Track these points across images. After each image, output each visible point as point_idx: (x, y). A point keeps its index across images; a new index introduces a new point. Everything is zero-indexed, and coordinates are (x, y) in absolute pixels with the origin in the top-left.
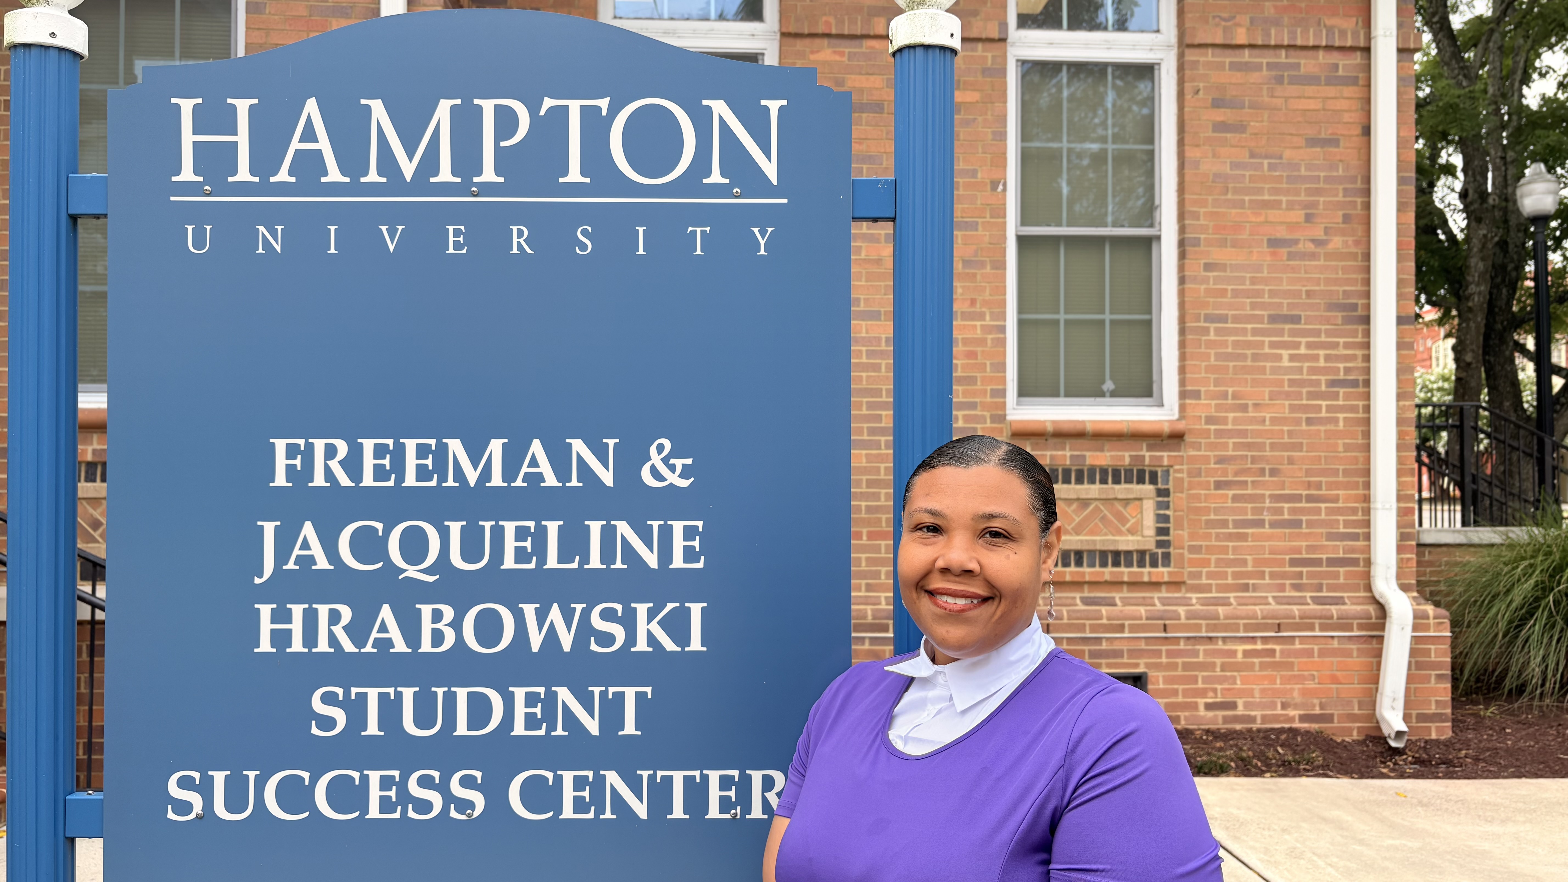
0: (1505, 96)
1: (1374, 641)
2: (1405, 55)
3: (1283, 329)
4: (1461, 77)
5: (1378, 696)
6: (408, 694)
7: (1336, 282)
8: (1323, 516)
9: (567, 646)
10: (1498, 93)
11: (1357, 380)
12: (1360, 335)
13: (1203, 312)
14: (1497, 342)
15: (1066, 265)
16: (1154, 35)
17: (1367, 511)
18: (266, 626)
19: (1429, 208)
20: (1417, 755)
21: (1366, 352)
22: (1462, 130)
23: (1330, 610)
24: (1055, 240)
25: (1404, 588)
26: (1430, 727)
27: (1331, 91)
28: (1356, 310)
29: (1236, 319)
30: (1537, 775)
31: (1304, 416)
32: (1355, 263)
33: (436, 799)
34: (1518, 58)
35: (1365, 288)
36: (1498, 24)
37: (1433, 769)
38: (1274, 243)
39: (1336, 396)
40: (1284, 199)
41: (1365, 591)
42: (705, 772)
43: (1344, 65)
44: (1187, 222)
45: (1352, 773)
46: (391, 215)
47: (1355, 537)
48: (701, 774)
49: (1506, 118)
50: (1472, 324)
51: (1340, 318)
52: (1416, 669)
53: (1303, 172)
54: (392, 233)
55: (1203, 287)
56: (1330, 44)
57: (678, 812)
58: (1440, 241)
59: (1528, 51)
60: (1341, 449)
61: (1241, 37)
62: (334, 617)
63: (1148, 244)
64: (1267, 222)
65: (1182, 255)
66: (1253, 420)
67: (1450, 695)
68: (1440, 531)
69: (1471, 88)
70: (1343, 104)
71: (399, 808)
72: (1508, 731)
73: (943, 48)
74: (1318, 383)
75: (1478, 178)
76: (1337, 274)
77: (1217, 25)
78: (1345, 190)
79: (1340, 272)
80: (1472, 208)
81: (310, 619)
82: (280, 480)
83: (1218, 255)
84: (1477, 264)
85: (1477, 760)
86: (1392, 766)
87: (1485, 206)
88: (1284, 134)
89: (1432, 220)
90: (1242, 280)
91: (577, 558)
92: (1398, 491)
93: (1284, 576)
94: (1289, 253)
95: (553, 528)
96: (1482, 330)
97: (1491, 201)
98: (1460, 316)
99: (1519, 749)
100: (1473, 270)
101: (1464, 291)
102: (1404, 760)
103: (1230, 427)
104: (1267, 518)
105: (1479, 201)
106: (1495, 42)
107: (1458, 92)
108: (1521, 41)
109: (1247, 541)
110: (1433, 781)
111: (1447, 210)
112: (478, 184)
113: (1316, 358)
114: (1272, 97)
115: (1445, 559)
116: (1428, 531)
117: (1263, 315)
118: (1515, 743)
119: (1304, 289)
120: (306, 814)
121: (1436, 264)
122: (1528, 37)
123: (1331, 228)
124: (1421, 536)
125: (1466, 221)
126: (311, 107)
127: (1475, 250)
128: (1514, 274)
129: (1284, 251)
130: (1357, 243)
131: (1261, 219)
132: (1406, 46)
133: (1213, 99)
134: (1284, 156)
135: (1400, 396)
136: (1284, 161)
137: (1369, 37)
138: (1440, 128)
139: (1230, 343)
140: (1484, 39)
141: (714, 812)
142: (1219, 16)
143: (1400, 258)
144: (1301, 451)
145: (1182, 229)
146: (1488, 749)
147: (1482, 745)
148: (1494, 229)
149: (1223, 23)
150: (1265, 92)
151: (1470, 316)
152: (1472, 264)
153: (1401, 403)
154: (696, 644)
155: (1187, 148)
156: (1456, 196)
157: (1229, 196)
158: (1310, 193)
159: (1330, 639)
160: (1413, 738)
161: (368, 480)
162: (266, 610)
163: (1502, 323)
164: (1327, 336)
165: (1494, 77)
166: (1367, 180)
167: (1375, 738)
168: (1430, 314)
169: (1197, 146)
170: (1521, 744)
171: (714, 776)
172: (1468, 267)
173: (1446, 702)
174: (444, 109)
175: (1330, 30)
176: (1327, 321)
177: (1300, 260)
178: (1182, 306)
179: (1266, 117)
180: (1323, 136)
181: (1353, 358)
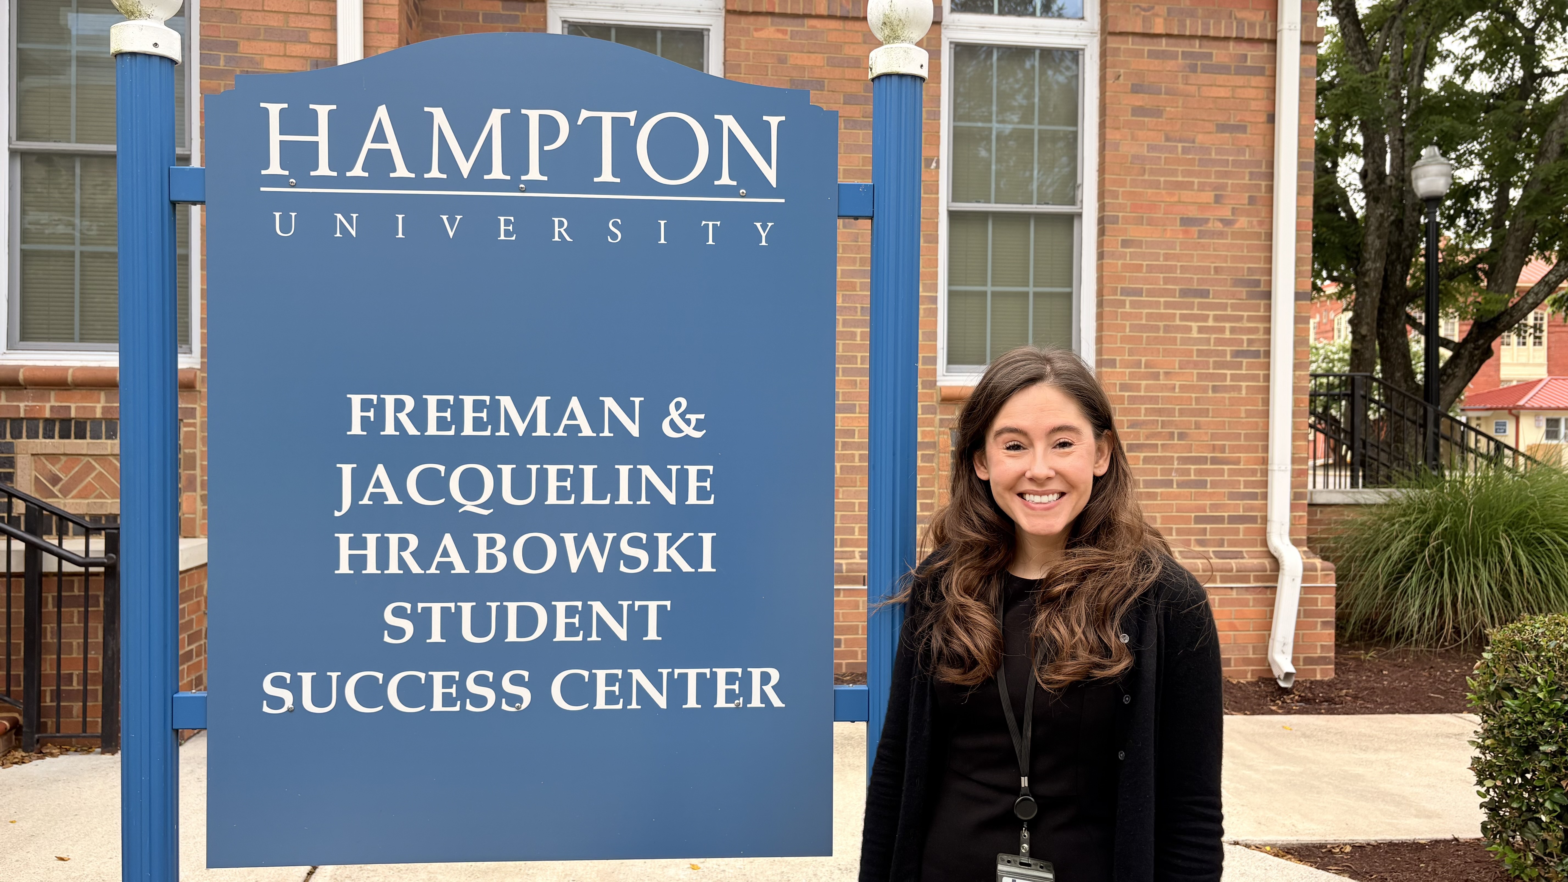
0: (1404, 80)
1: (1269, 591)
2: (1308, 48)
3: (1193, 302)
4: (1364, 62)
5: (1271, 641)
6: (467, 608)
7: (1242, 259)
8: (1226, 477)
9: (600, 568)
10: (1398, 78)
11: (1259, 351)
12: (1262, 310)
13: (1119, 286)
14: (1391, 315)
15: (993, 240)
16: (1079, 22)
17: (1265, 473)
18: (345, 552)
19: (1331, 187)
20: (1303, 694)
21: (1267, 325)
22: (1364, 114)
23: (1230, 563)
24: (984, 216)
25: (1296, 543)
26: (1315, 670)
27: (1240, 80)
28: (1259, 286)
29: (1150, 293)
30: (1408, 712)
31: (1211, 384)
32: (1258, 242)
33: (490, 695)
34: (1418, 44)
35: (1267, 266)
36: (1400, 11)
37: (1317, 707)
38: (1186, 222)
39: (1239, 366)
40: (1196, 180)
41: (1262, 546)
42: (714, 670)
43: (1252, 56)
44: (1106, 201)
45: (1245, 710)
46: (451, 206)
47: (1254, 496)
48: (711, 671)
49: (1405, 101)
50: (1368, 299)
51: (1244, 293)
52: (1305, 617)
53: (1213, 156)
54: (452, 222)
55: (1120, 262)
56: (1239, 35)
57: (692, 702)
58: (1342, 218)
59: (1429, 37)
60: (1243, 415)
61: (1159, 27)
62: (403, 545)
63: (1070, 221)
64: (1180, 202)
65: (1101, 232)
66: (1163, 388)
67: (1334, 640)
68: (1331, 492)
69: (1373, 73)
70: (1251, 93)
71: (459, 702)
72: (1384, 672)
73: (914, 77)
74: (1224, 353)
75: (1377, 159)
76: (1243, 251)
77: (1137, 14)
78: (1251, 173)
79: (1245, 251)
80: (1371, 188)
81: (383, 548)
82: (356, 429)
83: (1134, 232)
84: (1374, 242)
85: (1356, 698)
86: (1280, 703)
87: (1383, 186)
88: (1197, 119)
89: (1334, 199)
90: (1156, 257)
91: (609, 495)
92: (1293, 454)
93: (1190, 532)
94: (1200, 232)
95: (588, 471)
96: (1377, 304)
97: (1388, 182)
98: (1356, 289)
99: (1394, 688)
100: (1370, 247)
101: (1361, 268)
102: (1292, 699)
103: (1142, 394)
104: (1175, 479)
105: (1377, 182)
106: (1397, 29)
107: (1359, 77)
108: (1422, 27)
109: (1156, 500)
110: (1316, 716)
111: (1347, 189)
112: (525, 182)
113: (1222, 330)
114: (1186, 84)
115: (1335, 518)
116: (1321, 492)
117: (1175, 289)
118: (1390, 683)
119: (1213, 265)
120: (381, 708)
121: (1337, 240)
122: (1429, 24)
123: (1237, 209)
124: (1314, 497)
125: (1365, 201)
126: (382, 113)
127: (1372, 228)
128: (1408, 251)
129: (1195, 229)
130: (1261, 223)
131: (1175, 199)
132: (1310, 40)
133: (1132, 85)
134: (1197, 141)
135: (1297, 366)
136: (1196, 145)
137: (1275, 30)
138: (1344, 111)
139: (1144, 316)
140: (1386, 25)
141: (721, 702)
142: (1139, 6)
143: (1299, 239)
144: (1207, 417)
145: (1102, 208)
146: (1366, 689)
147: (1361, 685)
148: (1390, 209)
149: (1143, 13)
150: (1180, 80)
151: (1366, 291)
152: (1370, 242)
153: (1297, 373)
154: (707, 566)
155: (1108, 130)
156: (1357, 176)
157: (1146, 177)
158: (1219, 174)
159: (1229, 590)
160: (1300, 679)
161: (432, 430)
162: (344, 539)
163: (1396, 298)
164: (1233, 309)
165: (1395, 62)
166: (1271, 164)
167: (1266, 679)
168: (1331, 288)
169: (1118, 129)
170: (1396, 684)
171: (721, 673)
172: (1365, 244)
173: (1330, 646)
174: (496, 117)
175: (1240, 22)
176: (1233, 296)
177: (1209, 238)
178: (1100, 280)
179: (1180, 104)
180: (1232, 122)
181: (1254, 330)
